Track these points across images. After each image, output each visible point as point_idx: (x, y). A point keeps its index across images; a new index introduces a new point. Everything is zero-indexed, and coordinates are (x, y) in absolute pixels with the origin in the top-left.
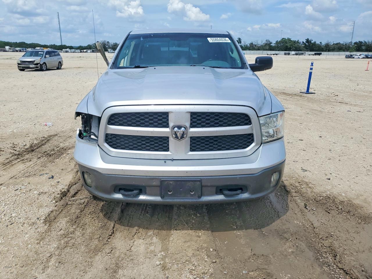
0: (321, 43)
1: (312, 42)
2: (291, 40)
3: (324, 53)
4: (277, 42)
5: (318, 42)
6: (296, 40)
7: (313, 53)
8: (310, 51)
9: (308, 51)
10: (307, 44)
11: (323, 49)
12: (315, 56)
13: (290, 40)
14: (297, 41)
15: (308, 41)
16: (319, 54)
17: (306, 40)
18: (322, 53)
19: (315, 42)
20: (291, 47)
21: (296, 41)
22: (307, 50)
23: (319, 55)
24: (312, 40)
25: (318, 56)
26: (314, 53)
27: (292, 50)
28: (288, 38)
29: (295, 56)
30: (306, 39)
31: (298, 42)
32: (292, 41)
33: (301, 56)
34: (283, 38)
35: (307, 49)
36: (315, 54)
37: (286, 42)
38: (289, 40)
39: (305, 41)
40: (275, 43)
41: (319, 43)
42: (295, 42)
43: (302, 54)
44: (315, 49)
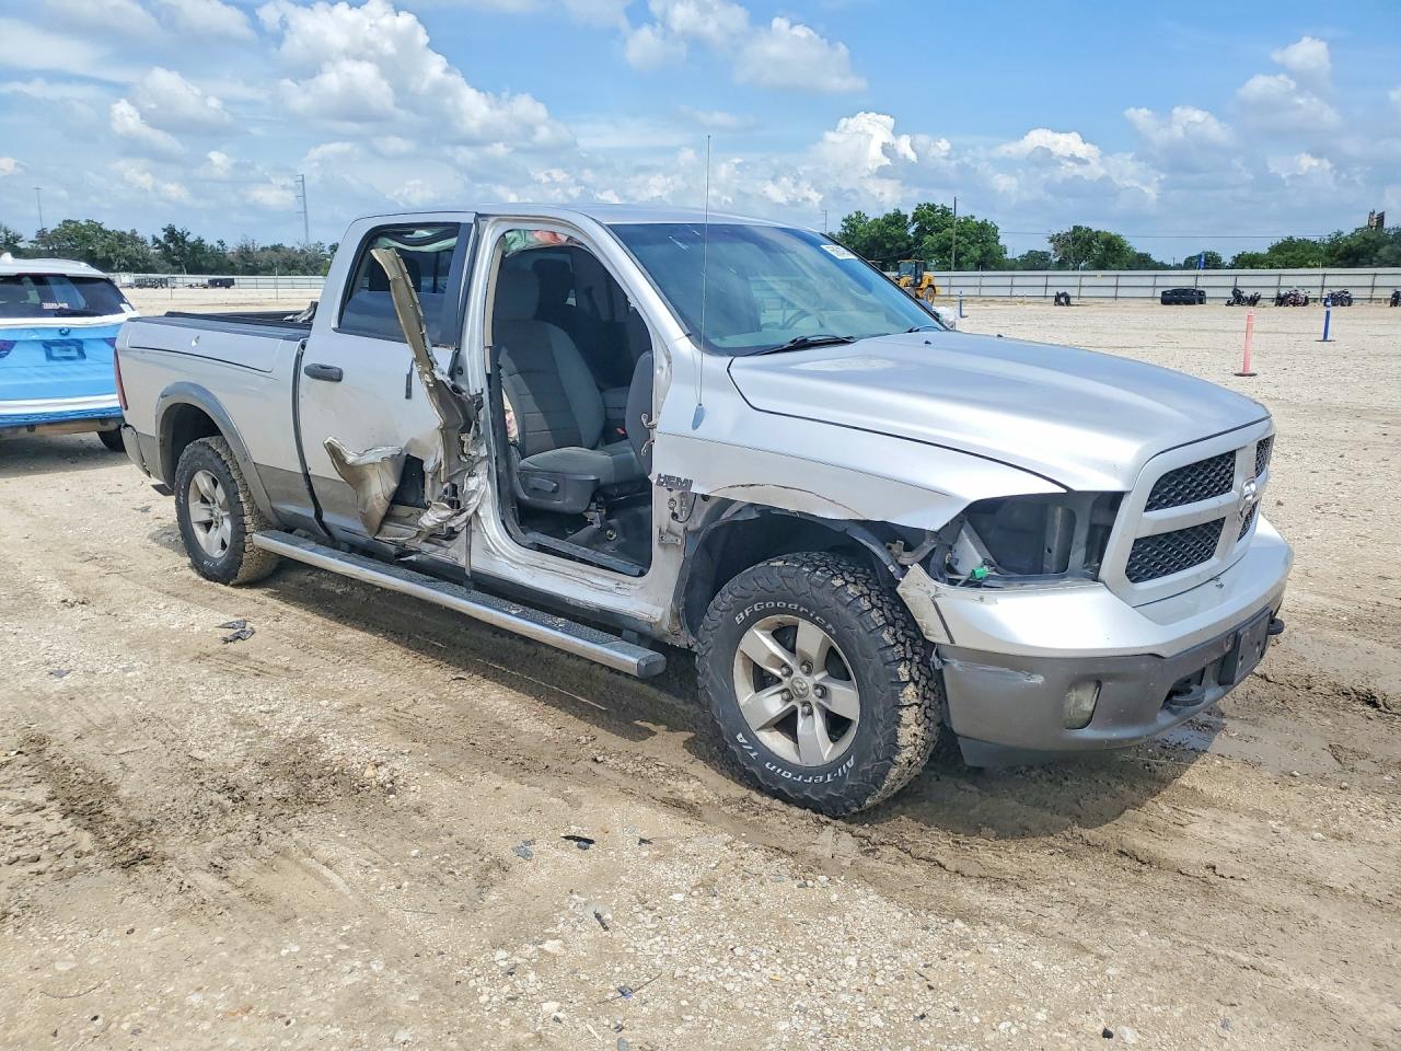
0: (221, 243)
1: (191, 239)
2: (104, 227)
3: (241, 281)
4: (41, 233)
5: (211, 241)
6: (123, 229)
7: (205, 279)
8: (189, 272)
9: (180, 271)
10: (171, 245)
11: (232, 264)
12: (211, 291)
13: (100, 228)
14: (128, 232)
15: (171, 233)
16: (228, 284)
17: (164, 230)
18: (236, 281)
19: (201, 241)
20: (112, 255)
21: (124, 233)
22: (177, 267)
23: (228, 287)
24: (189, 233)
25: (223, 289)
26: (206, 281)
27: (115, 267)
28: (88, 221)
29: (137, 290)
30: (165, 227)
31: (134, 238)
32: (109, 233)
33: (159, 290)
34: (69, 221)
35: (174, 263)
36: (213, 284)
37: (84, 237)
38: (97, 229)
39: (161, 236)
40: (34, 239)
41: (216, 245)
42: (121, 237)
43: (162, 283)
44: (203, 263)
